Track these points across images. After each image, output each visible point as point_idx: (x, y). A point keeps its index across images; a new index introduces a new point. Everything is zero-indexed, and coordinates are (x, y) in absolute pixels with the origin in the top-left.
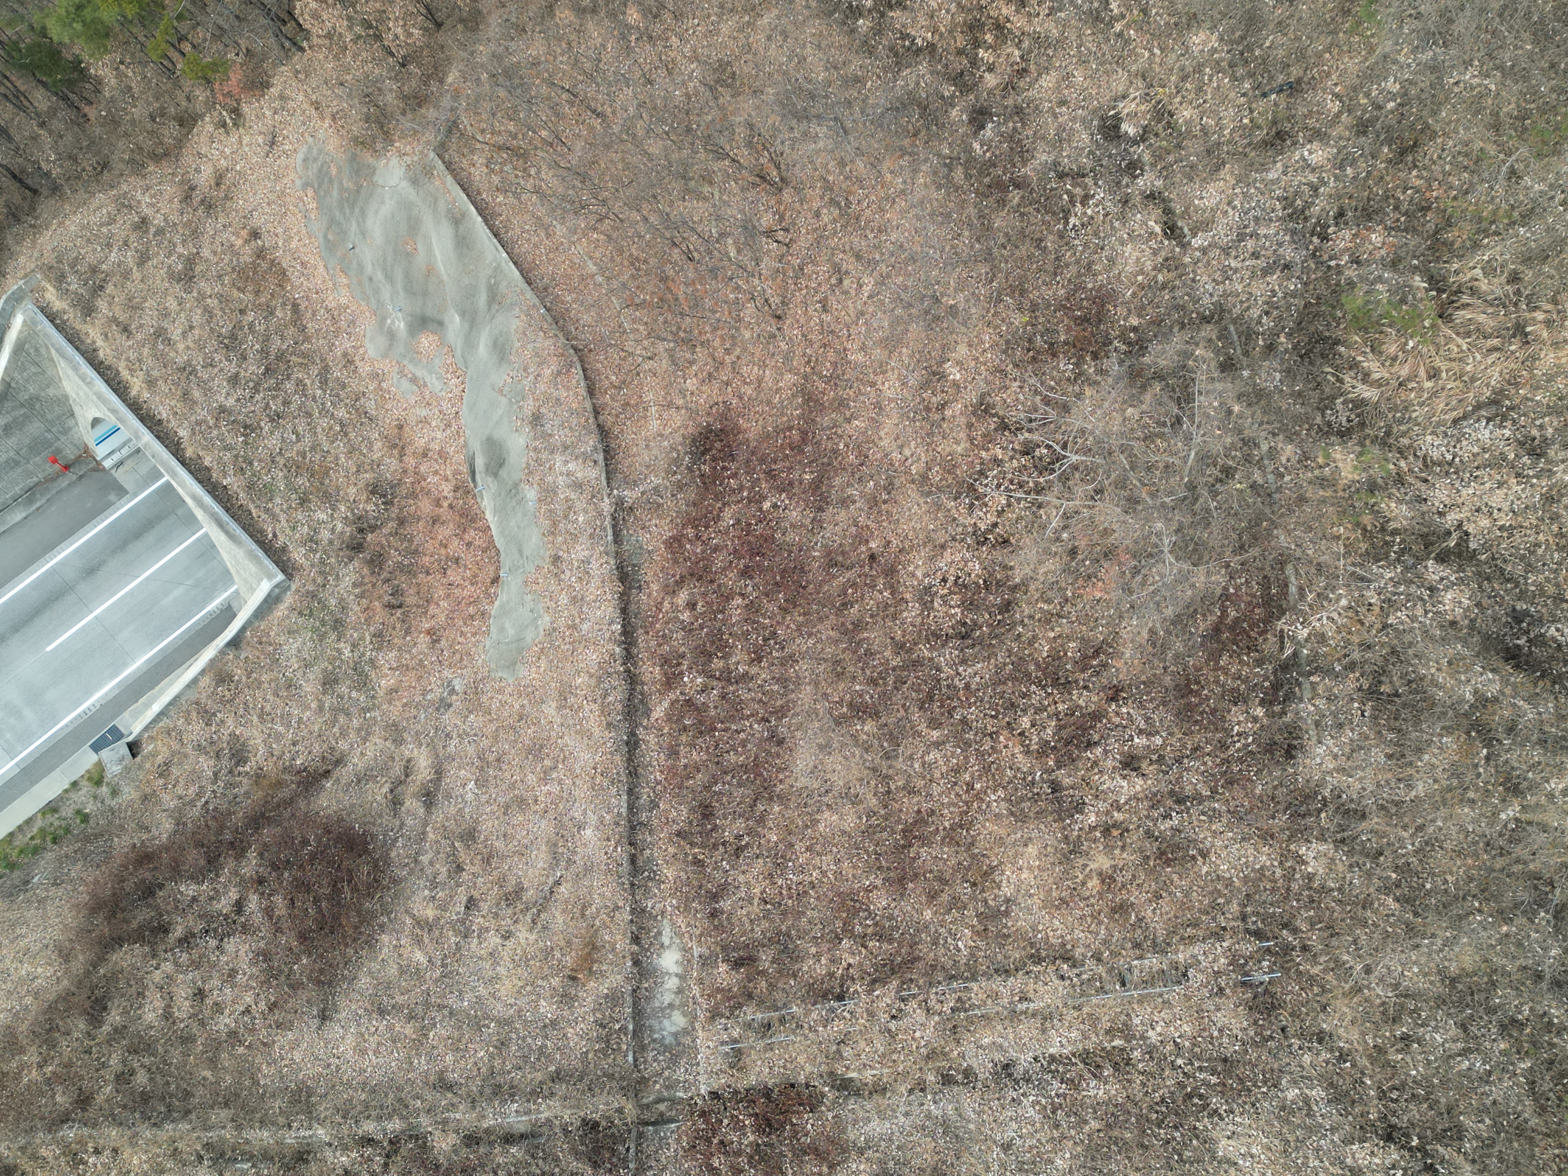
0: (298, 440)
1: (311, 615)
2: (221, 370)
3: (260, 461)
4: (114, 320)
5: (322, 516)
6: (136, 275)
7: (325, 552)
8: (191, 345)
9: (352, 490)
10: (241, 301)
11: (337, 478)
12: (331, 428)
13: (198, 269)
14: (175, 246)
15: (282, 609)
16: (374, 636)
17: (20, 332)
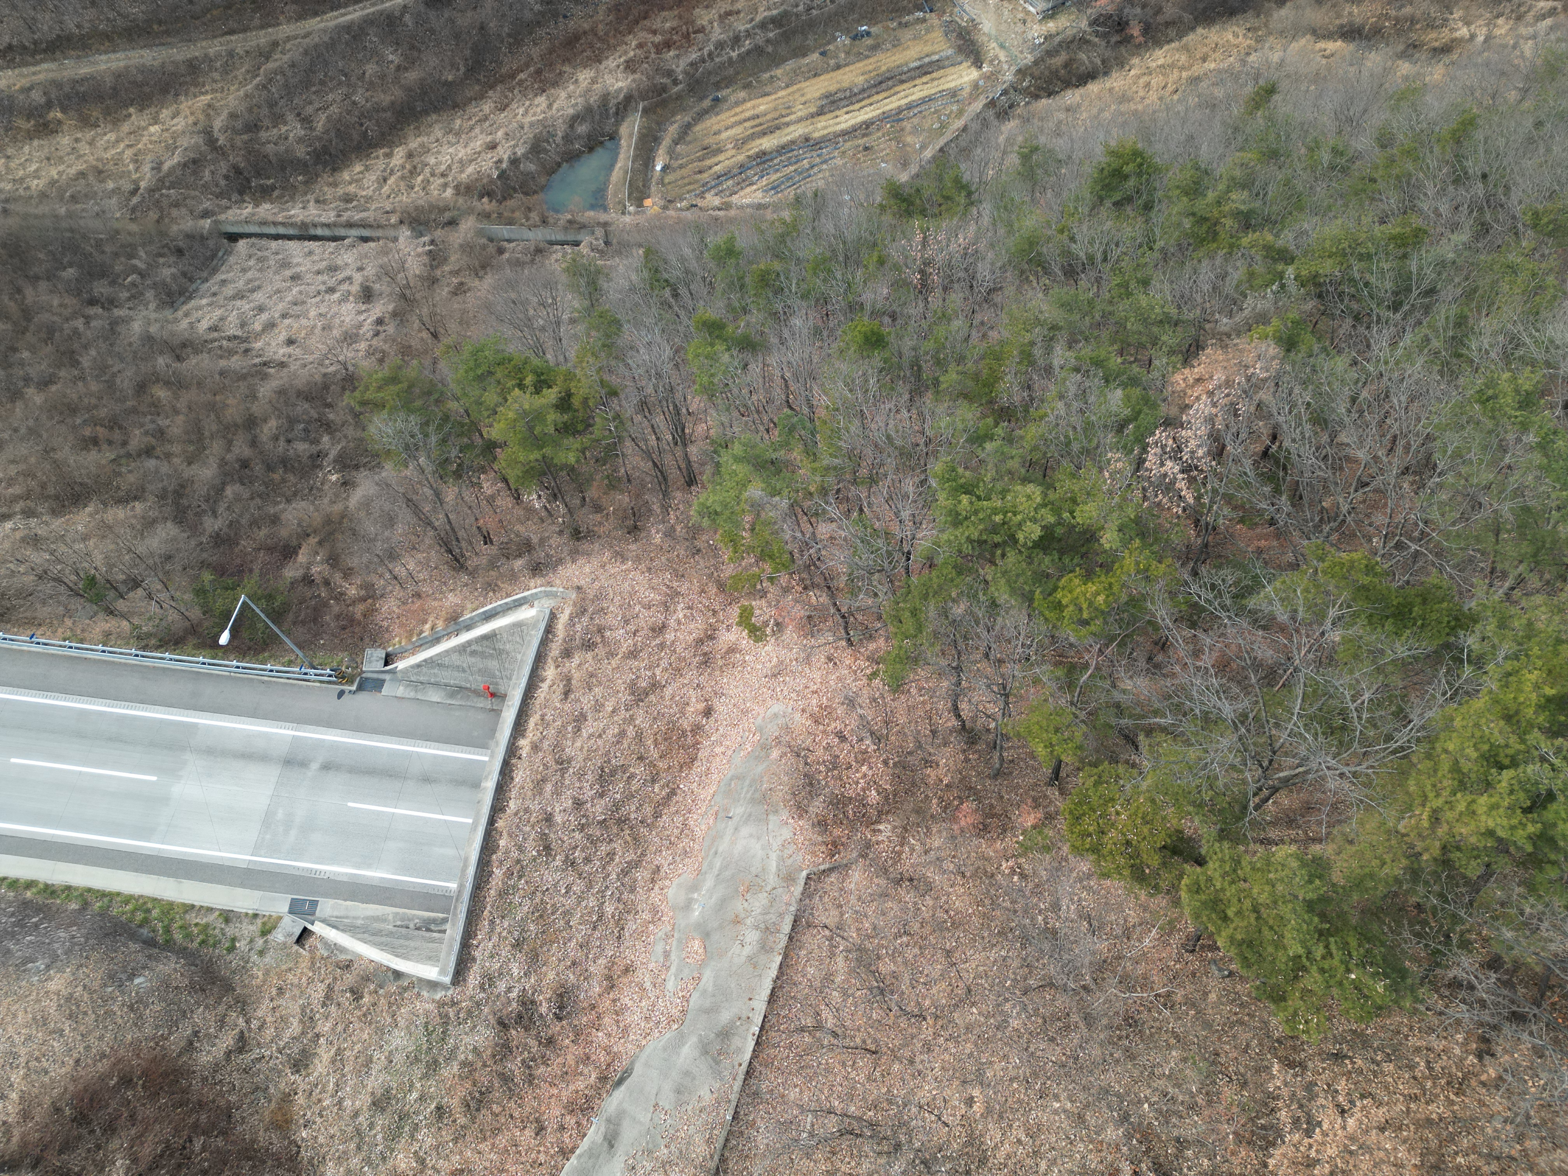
0: (564, 896)
1: (430, 1034)
2: (580, 788)
3: (527, 882)
4: (569, 679)
5: (515, 971)
6: (615, 662)
7: (488, 999)
8: (586, 749)
9: (551, 976)
10: (647, 751)
11: (554, 954)
12: (591, 912)
13: (652, 698)
14: (658, 666)
15: (423, 1003)
16: (439, 1108)
17: (527, 619)
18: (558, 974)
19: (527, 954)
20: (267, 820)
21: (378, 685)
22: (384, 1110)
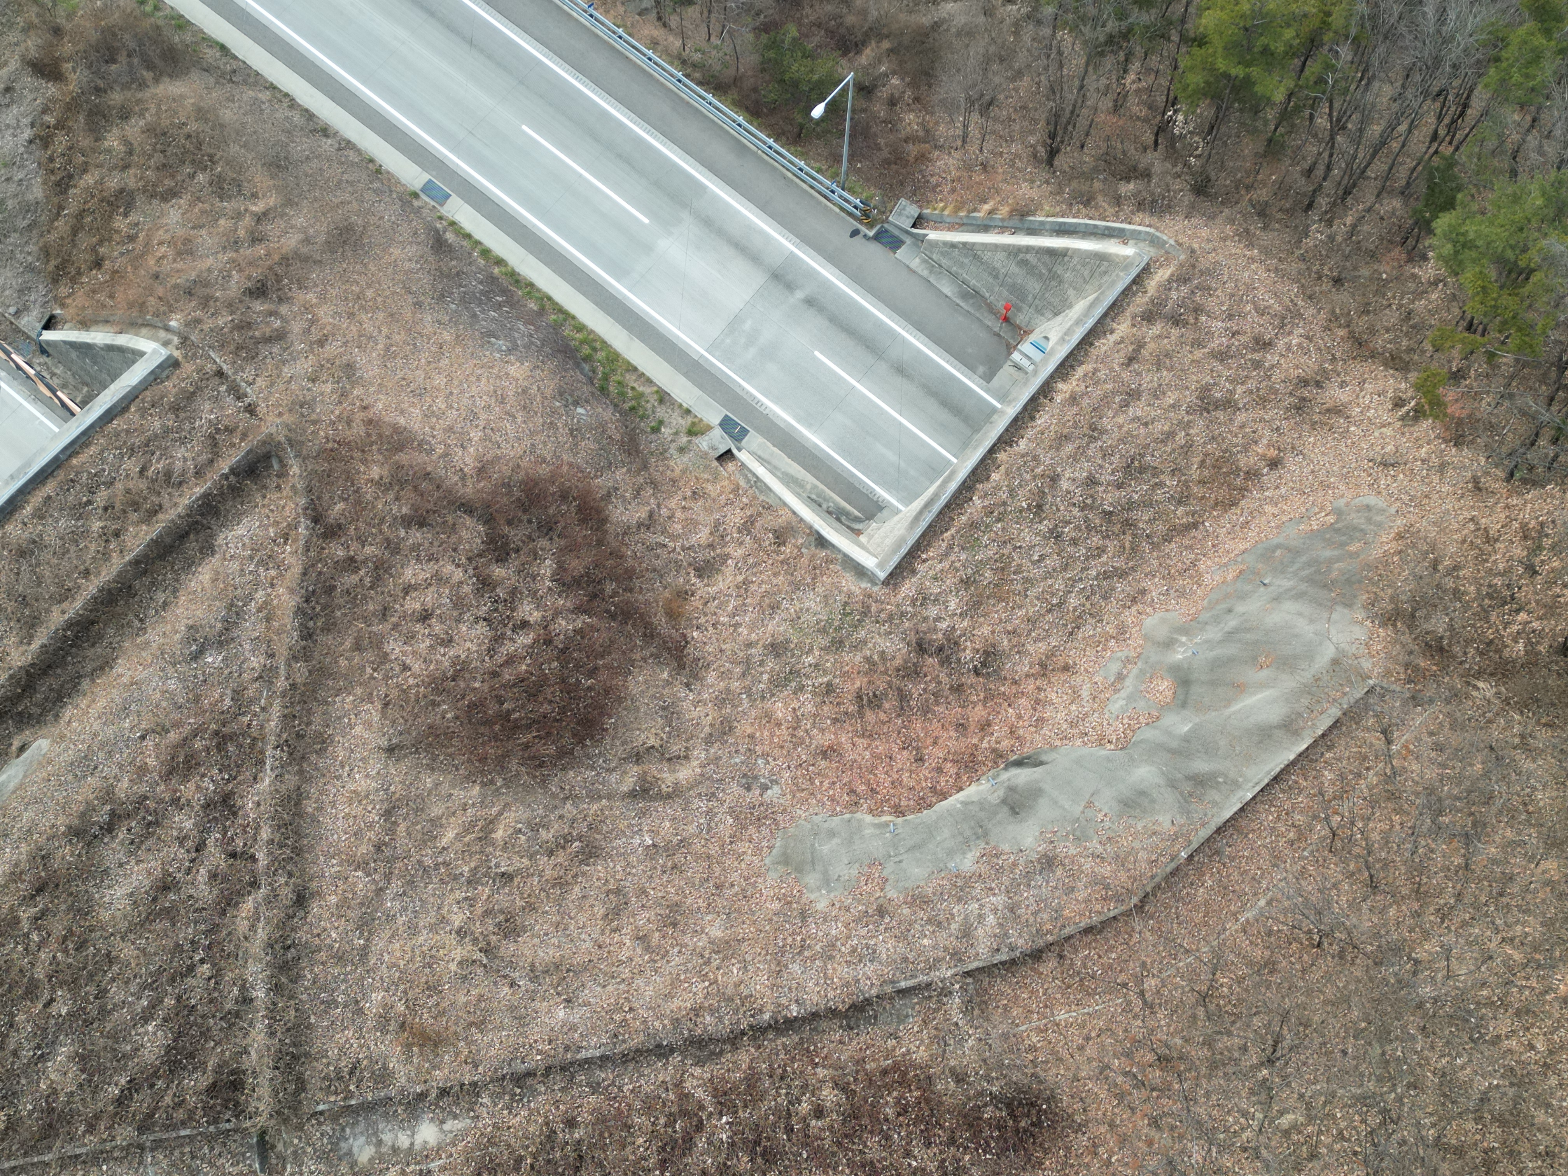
0: (1034, 563)
1: (845, 615)
2: (1101, 467)
3: (1003, 529)
4: (1140, 346)
5: (952, 605)
6: (1198, 354)
7: (914, 615)
8: (1125, 429)
9: (986, 630)
10: (1188, 467)
11: (998, 612)
12: (1053, 594)
13: (1220, 415)
14: (1242, 384)
15: (849, 583)
16: (829, 684)
17: (1117, 256)
18: (993, 632)
19: (972, 596)
20: (734, 324)
21: (894, 244)
22: (777, 656)
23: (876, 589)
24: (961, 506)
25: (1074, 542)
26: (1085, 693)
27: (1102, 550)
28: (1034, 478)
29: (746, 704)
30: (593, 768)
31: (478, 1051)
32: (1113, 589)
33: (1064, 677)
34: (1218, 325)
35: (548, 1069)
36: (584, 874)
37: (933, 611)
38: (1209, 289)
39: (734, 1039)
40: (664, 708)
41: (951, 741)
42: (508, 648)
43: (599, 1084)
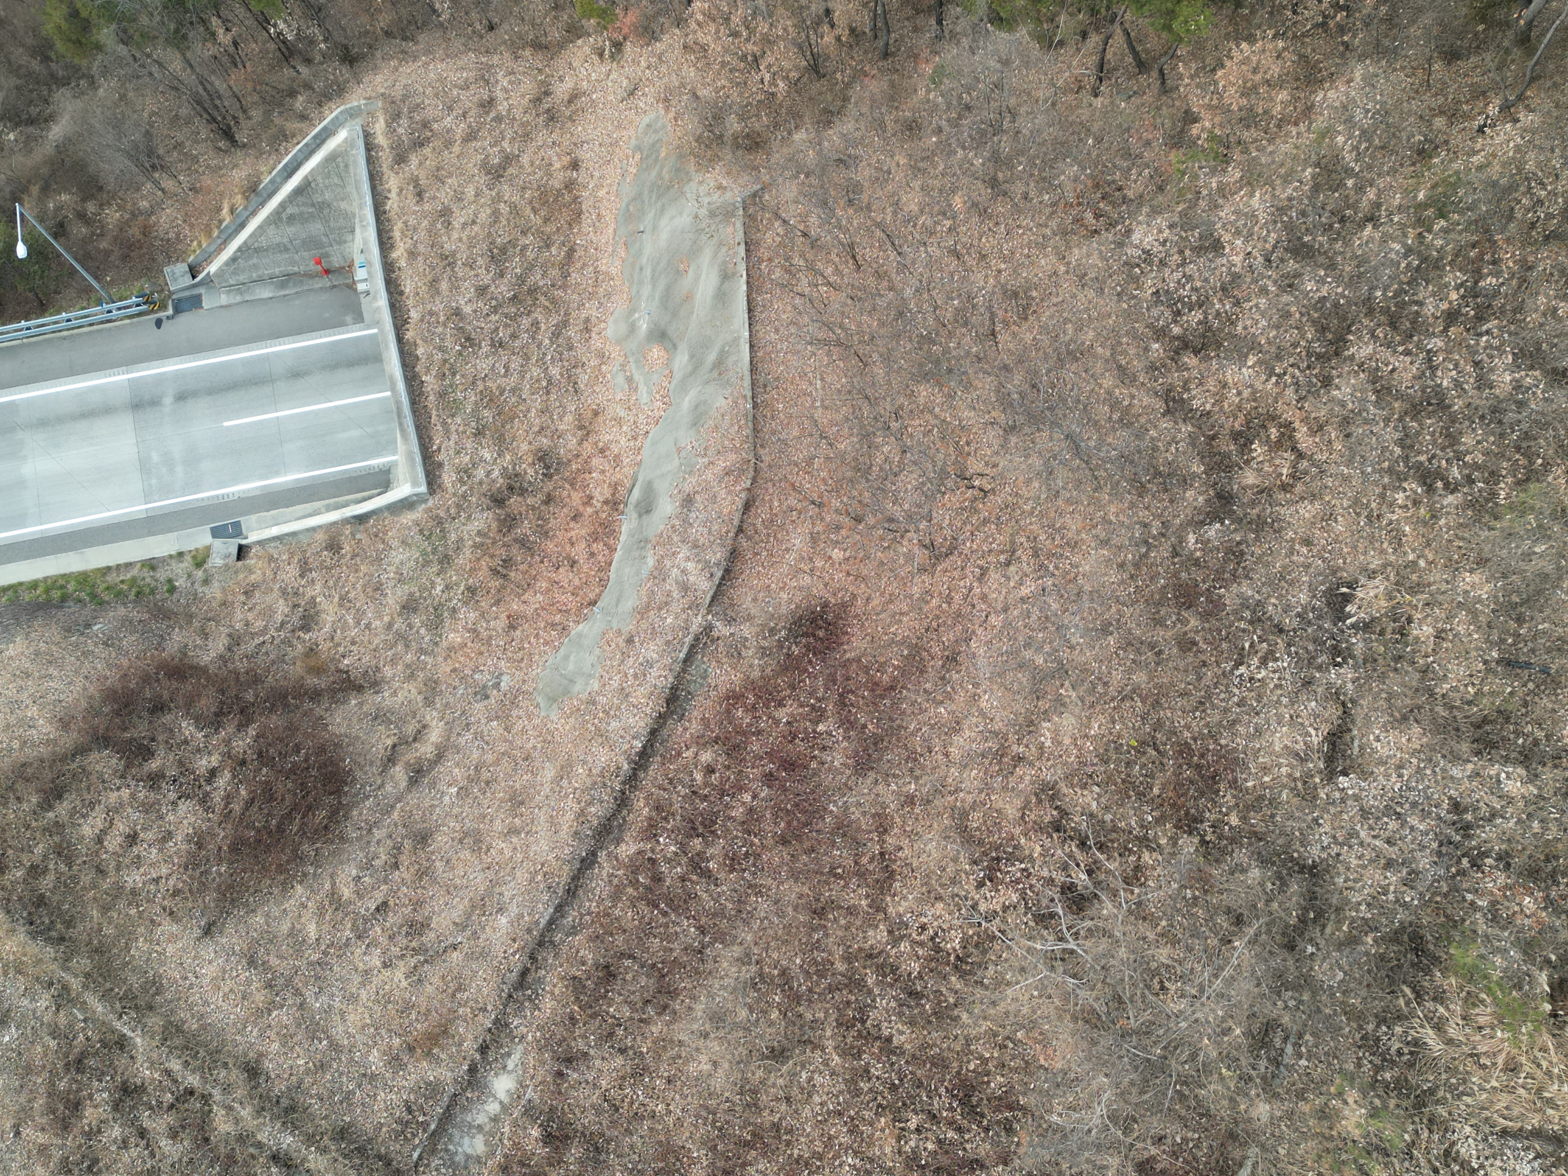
1: (428, 538)
2: (477, 275)
4: (415, 181)
5: (487, 456)
6: (456, 149)
7: (471, 489)
8: (465, 238)
9: (524, 447)
10: (529, 221)
11: (519, 428)
12: (538, 381)
13: (511, 171)
15: (408, 518)
16: (468, 588)
17: (339, 146)
18: (530, 443)
19: (492, 437)
20: (144, 466)
21: (196, 302)
22: (415, 610)
23: (430, 503)
24: (421, 394)
25: (514, 336)
26: (622, 414)
27: (536, 324)
28: (445, 325)
29: (429, 660)
30: (367, 797)
31: (477, 1002)
32: (570, 338)
33: (600, 419)
34: (448, 121)
35: (532, 957)
36: (433, 853)
37: (480, 473)
38: (418, 105)
39: (622, 802)
40: (376, 718)
41: (579, 531)
42: (217, 798)
43: (574, 927)
